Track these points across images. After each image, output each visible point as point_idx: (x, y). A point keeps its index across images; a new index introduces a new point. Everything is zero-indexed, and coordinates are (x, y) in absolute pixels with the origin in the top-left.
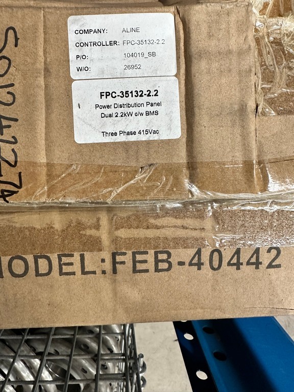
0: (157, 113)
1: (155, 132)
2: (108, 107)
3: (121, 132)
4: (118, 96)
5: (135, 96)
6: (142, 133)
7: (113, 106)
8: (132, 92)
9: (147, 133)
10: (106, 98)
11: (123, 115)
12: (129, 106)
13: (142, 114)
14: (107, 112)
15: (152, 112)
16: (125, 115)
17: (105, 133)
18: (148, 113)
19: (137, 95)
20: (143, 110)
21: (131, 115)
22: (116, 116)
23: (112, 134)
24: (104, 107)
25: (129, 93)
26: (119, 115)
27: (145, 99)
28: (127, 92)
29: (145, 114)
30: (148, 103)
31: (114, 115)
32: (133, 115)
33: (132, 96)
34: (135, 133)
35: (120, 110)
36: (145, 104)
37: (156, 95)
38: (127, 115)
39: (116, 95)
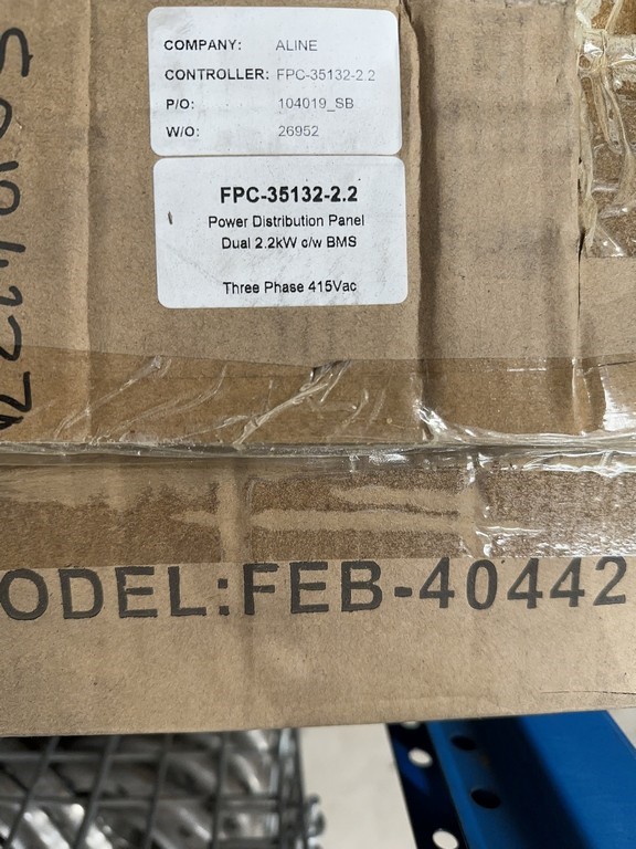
0: (353, 242)
1: (347, 287)
2: (239, 222)
3: (268, 285)
4: (264, 197)
5: (304, 199)
6: (318, 287)
7: (250, 222)
8: (295, 190)
9: (328, 287)
10: (235, 201)
11: (275, 244)
12: (288, 222)
13: (318, 244)
14: (237, 234)
15: (342, 240)
16: (278, 243)
17: (230, 286)
18: (332, 242)
19: (307, 197)
20: (320, 233)
21: (294, 245)
22: (258, 246)
23: (248, 289)
24: (230, 223)
25: (289, 191)
26: (266, 243)
27: (327, 207)
28: (284, 190)
29: (324, 243)
30: (333, 217)
31: (254, 244)
32: (299, 244)
33: (296, 200)
34: (300, 288)
35: (266, 233)
36: (326, 221)
37: (352, 199)
38: (283, 243)
39: (259, 195)
